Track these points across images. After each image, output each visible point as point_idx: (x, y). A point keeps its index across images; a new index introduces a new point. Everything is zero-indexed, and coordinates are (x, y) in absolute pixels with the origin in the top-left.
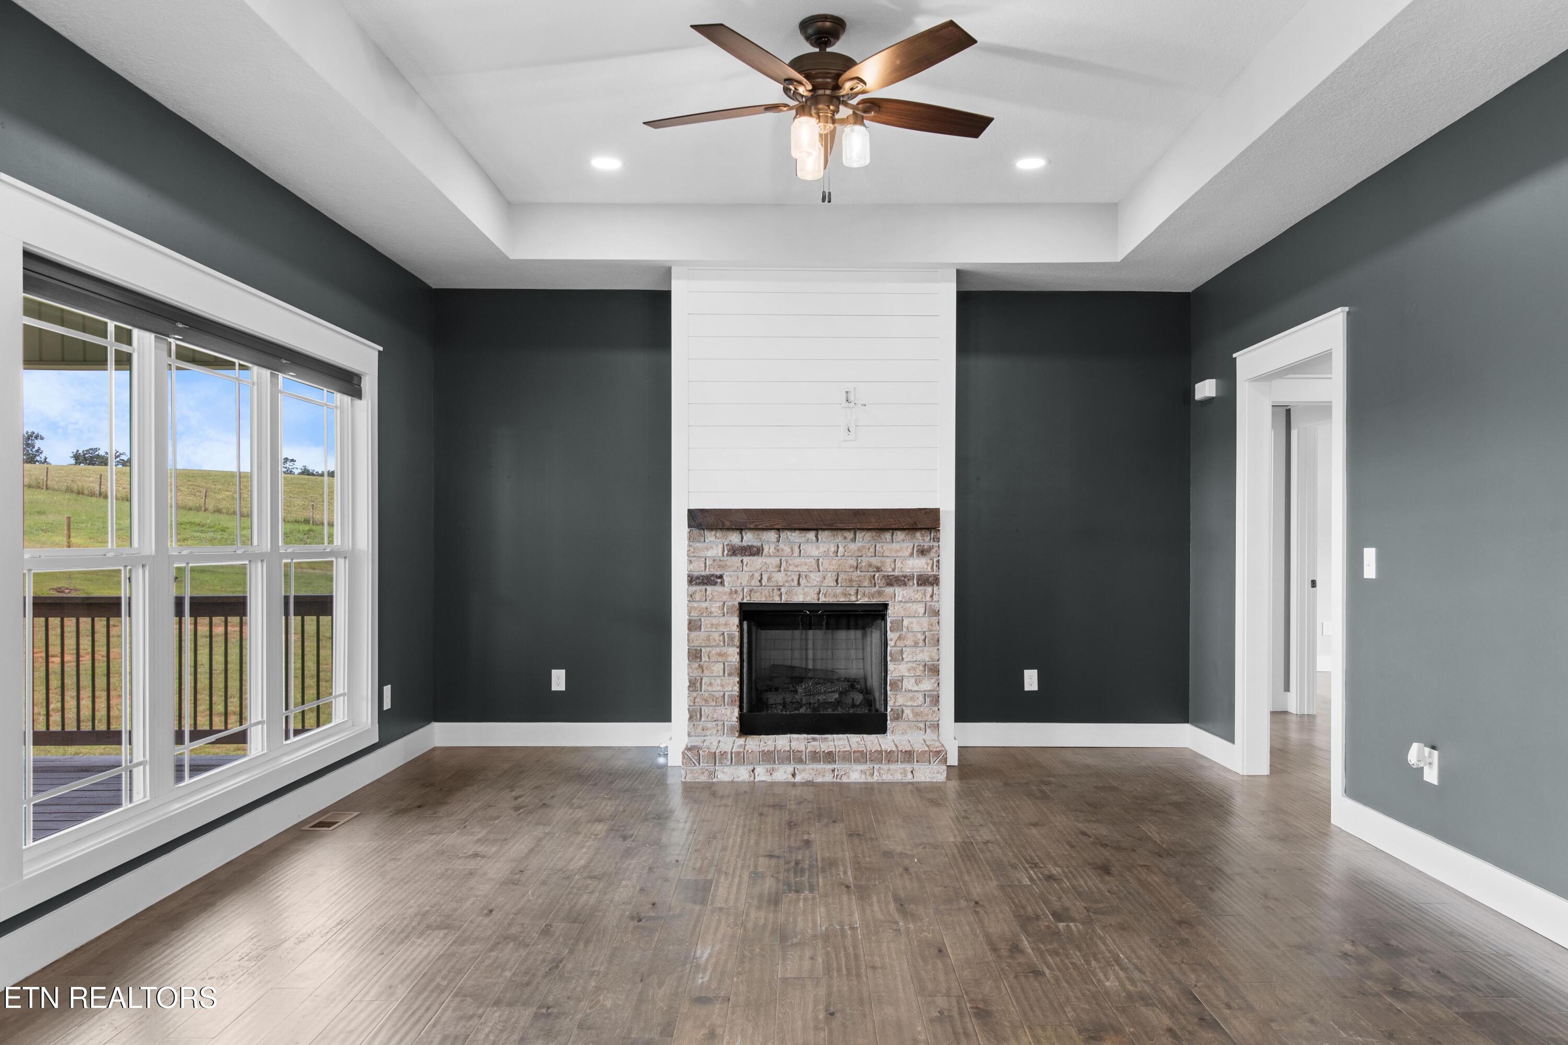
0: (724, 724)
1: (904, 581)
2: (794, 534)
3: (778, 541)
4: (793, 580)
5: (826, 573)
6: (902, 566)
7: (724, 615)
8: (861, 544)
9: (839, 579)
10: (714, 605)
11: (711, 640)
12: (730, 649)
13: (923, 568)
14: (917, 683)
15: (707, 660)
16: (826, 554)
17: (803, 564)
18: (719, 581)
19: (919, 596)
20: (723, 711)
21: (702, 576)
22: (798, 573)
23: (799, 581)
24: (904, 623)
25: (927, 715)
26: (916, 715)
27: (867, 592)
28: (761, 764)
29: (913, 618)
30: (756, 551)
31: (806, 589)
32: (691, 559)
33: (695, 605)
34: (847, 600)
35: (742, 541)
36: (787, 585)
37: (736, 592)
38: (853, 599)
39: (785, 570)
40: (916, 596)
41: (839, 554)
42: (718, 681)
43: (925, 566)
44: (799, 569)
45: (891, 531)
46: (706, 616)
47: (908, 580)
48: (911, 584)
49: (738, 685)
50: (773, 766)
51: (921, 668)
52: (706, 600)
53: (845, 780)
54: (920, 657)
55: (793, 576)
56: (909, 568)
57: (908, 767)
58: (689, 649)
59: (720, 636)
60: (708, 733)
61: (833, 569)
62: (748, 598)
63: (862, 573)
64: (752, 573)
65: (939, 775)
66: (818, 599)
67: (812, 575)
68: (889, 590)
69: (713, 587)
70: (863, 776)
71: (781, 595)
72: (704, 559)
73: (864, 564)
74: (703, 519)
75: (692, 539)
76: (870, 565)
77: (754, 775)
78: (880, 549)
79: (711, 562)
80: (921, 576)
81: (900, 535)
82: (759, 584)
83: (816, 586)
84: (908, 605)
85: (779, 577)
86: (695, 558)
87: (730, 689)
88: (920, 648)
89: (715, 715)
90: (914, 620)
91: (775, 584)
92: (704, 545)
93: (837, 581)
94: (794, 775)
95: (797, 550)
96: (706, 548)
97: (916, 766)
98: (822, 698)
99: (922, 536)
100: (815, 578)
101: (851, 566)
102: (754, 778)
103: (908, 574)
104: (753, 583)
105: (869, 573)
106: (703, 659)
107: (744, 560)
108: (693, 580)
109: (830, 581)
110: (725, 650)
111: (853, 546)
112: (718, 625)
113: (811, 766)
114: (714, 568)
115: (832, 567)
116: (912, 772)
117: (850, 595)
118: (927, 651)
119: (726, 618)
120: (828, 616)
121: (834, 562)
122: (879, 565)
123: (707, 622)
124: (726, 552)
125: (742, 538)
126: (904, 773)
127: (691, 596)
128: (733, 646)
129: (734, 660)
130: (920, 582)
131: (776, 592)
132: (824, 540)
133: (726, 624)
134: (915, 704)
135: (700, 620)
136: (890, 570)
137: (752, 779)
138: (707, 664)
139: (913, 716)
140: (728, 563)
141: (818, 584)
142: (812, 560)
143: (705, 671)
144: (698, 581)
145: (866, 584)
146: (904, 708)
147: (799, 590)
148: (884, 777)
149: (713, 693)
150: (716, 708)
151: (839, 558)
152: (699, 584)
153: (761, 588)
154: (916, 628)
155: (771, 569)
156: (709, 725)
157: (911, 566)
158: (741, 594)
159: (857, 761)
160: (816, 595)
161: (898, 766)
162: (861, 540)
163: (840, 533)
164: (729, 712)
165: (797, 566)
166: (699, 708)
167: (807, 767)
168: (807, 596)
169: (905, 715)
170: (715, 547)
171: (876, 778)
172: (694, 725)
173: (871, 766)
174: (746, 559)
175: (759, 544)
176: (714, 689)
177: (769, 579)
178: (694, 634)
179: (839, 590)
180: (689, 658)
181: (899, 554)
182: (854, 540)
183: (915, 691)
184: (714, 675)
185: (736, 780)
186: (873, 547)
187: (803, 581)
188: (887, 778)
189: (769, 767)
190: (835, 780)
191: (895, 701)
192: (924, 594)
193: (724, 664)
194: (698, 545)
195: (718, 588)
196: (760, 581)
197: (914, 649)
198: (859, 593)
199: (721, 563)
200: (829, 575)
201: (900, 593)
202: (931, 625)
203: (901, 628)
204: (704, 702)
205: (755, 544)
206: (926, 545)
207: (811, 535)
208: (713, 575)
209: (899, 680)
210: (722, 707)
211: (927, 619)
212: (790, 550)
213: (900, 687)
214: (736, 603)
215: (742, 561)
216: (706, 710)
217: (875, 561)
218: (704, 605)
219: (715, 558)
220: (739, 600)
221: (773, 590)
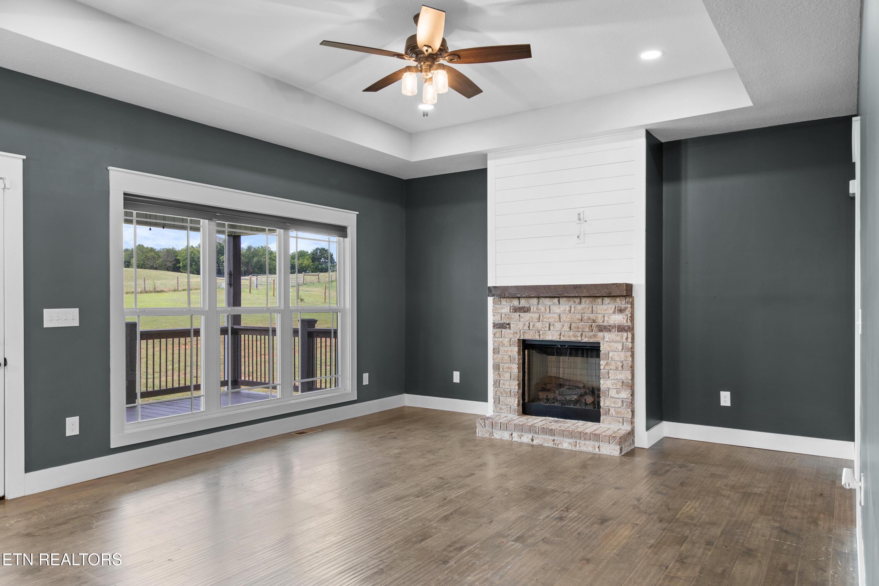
0: (511, 407)
1: (609, 328)
2: (546, 300)
3: (538, 304)
4: (546, 327)
5: (564, 323)
6: (608, 319)
7: (510, 346)
8: (584, 306)
9: (572, 327)
10: (505, 340)
11: (504, 360)
12: (514, 365)
13: (621, 321)
14: (618, 393)
15: (502, 370)
16: (564, 312)
17: (552, 317)
18: (508, 326)
19: (618, 339)
20: (510, 399)
21: (500, 324)
22: (549, 323)
23: (549, 327)
24: (610, 355)
25: (624, 414)
26: (617, 413)
27: (587, 335)
28: (516, 432)
29: (615, 352)
30: (526, 310)
31: (553, 332)
32: (494, 314)
33: (496, 339)
34: (576, 339)
35: (519, 304)
36: (543, 330)
37: (516, 333)
38: (579, 339)
39: (542, 321)
40: (617, 339)
41: (572, 312)
42: (508, 383)
43: (622, 320)
44: (549, 320)
45: (601, 298)
46: (501, 346)
47: (612, 328)
48: (614, 330)
49: (518, 386)
50: (522, 433)
51: (620, 384)
52: (502, 337)
53: (560, 447)
54: (619, 377)
55: (546, 325)
56: (612, 321)
57: (597, 444)
58: (493, 364)
59: (508, 357)
60: (503, 411)
61: (568, 321)
62: (523, 337)
63: (585, 323)
64: (524, 322)
65: (615, 452)
66: (560, 339)
67: (556, 324)
68: (601, 334)
69: (505, 330)
70: (570, 446)
71: (540, 335)
72: (500, 314)
73: (585, 318)
74: (495, 292)
75: (494, 303)
76: (589, 319)
77: (512, 437)
78: (595, 309)
79: (504, 316)
80: (619, 326)
81: (607, 300)
82: (528, 329)
83: (558, 331)
84: (612, 344)
85: (539, 325)
86: (496, 314)
87: (514, 388)
88: (619, 371)
89: (506, 402)
90: (616, 353)
91: (536, 329)
92: (501, 306)
93: (570, 328)
94: (532, 440)
95: (548, 309)
96: (502, 308)
97: (601, 444)
98: (568, 398)
99: (621, 300)
100: (558, 326)
101: (578, 319)
102: (512, 439)
103: (612, 324)
104: (525, 328)
105: (589, 324)
106: (500, 370)
107: (521, 315)
108: (495, 326)
109: (566, 328)
110: (511, 365)
111: (579, 307)
112: (507, 351)
113: (541, 436)
114: (505, 319)
115: (568, 320)
116: (599, 447)
117: (578, 336)
118: (624, 373)
119: (512, 347)
120: (570, 349)
121: (568, 316)
122: (594, 318)
123: (502, 349)
124: (511, 310)
125: (520, 302)
126: (594, 448)
127: (494, 335)
128: (515, 363)
129: (515, 371)
130: (619, 330)
131: (537, 334)
132: (563, 303)
133: (511, 351)
134: (616, 406)
135: (499, 348)
136: (601, 322)
137: (511, 439)
138: (502, 373)
139: (615, 414)
140: (512, 316)
141: (560, 329)
142: (556, 315)
143: (501, 376)
144: (498, 326)
145: (587, 330)
146: (610, 408)
147: (549, 332)
148: (582, 448)
149: (505, 389)
150: (507, 398)
151: (572, 314)
152: (498, 328)
153: (529, 331)
154: (617, 358)
155: (534, 320)
156: (503, 407)
157: (613, 319)
158: (519, 334)
159: (567, 437)
160: (559, 336)
161: (590, 443)
162: (584, 303)
163: (572, 299)
164: (513, 401)
165: (548, 319)
166: (498, 397)
167: (539, 436)
168: (553, 337)
169: (610, 412)
170: (506, 307)
171: (577, 448)
172: (496, 406)
173: (575, 441)
174: (522, 314)
175: (528, 306)
176: (506, 387)
177: (533, 326)
178: (496, 356)
179: (571, 333)
180: (493, 369)
181: (606, 312)
182: (580, 303)
183: (616, 398)
184: (505, 379)
185: (503, 438)
186: (591, 307)
187: (551, 328)
188: (584, 449)
189: (520, 433)
190: (554, 446)
191: (604, 403)
192: (622, 337)
193: (511, 373)
194: (498, 306)
195: (508, 331)
196: (529, 327)
197: (616, 372)
198: (583, 335)
199: (509, 316)
200: (566, 324)
201: (608, 336)
202: (626, 357)
203: (607, 358)
204: (500, 394)
205: (526, 306)
206: (623, 306)
207: (556, 300)
208: (505, 323)
209: (606, 390)
210: (510, 398)
211: (624, 353)
212: (544, 310)
213: (607, 394)
214: (517, 339)
215: (519, 316)
216: (502, 399)
217: (592, 316)
218: (501, 340)
219: (506, 314)
220: (518, 337)
221: (535, 332)
